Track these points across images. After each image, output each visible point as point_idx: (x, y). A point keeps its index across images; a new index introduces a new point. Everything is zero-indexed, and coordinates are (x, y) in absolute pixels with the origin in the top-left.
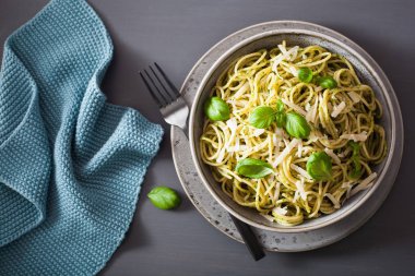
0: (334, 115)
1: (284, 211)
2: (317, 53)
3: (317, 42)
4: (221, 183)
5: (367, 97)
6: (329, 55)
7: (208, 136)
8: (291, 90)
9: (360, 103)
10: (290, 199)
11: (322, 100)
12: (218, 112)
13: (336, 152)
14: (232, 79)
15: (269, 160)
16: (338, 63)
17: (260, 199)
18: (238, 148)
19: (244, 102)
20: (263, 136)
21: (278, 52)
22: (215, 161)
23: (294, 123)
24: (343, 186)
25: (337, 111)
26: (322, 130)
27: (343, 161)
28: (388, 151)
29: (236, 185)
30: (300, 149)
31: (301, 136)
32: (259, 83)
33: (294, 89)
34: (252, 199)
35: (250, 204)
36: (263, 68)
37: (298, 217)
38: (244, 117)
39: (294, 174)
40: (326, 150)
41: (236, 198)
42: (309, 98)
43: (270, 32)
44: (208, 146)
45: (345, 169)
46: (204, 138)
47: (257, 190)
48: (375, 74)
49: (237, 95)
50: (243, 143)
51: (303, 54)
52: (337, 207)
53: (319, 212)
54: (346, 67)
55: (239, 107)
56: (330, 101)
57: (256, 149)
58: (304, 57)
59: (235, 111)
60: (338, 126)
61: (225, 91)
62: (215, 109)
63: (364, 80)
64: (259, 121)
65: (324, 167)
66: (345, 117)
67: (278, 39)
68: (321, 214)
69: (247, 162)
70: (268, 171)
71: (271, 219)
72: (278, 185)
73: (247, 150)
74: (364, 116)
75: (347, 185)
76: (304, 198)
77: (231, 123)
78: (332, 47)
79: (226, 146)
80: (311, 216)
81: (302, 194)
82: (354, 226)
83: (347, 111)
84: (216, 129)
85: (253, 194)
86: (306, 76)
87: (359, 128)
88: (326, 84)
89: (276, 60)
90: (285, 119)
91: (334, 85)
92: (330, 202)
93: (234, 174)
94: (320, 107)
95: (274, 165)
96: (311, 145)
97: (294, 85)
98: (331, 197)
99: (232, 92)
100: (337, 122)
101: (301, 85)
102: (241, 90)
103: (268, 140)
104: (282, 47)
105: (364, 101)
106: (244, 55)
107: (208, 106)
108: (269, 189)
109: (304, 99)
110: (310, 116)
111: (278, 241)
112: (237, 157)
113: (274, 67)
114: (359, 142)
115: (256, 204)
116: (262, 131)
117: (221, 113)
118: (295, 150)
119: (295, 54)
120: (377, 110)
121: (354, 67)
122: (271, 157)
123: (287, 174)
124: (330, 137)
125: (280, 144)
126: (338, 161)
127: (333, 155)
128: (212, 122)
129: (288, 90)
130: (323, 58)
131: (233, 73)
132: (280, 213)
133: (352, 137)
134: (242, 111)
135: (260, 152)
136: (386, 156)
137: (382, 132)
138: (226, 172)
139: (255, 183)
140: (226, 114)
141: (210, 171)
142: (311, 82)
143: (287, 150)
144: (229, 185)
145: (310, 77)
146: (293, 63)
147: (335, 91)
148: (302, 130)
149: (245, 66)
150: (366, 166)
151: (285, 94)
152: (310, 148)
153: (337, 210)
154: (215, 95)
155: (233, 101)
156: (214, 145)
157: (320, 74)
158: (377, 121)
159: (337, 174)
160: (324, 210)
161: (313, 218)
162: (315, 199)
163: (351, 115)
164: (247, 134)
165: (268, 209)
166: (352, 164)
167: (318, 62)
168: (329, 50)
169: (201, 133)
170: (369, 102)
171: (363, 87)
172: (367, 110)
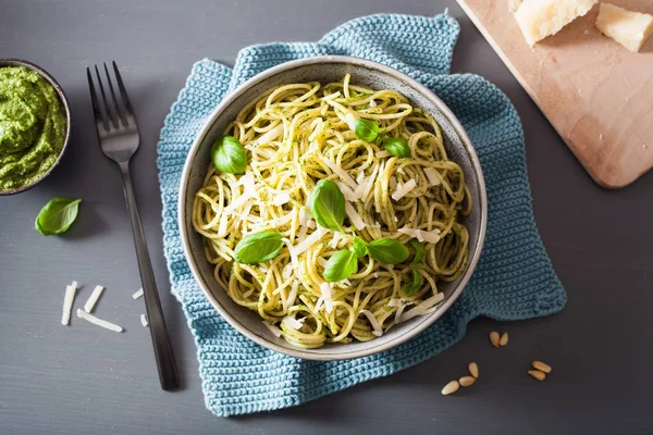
0: (396, 196)
1: (299, 324)
2: (393, 101)
3: (397, 86)
4: (215, 265)
5: (453, 180)
6: (409, 109)
7: (209, 193)
8: (340, 147)
9: (441, 187)
10: (310, 307)
11: (383, 174)
12: (229, 161)
14: (260, 115)
15: (290, 243)
16: (421, 123)
17: (266, 300)
18: (247, 216)
19: (269, 153)
21: (337, 89)
24: (392, 303)
25: (401, 191)
26: (375, 216)
27: (398, 267)
29: (236, 273)
30: (337, 236)
32: (297, 128)
33: (346, 147)
34: (254, 298)
35: (250, 305)
36: (309, 107)
37: (317, 337)
38: (265, 173)
39: (320, 272)
41: (232, 292)
42: (365, 165)
44: (205, 206)
45: (397, 280)
46: (201, 194)
47: (264, 286)
48: (471, 149)
49: (262, 141)
50: (256, 211)
51: (371, 100)
52: (378, 333)
53: (350, 335)
54: (433, 131)
55: (261, 158)
56: (395, 175)
57: (274, 224)
58: (372, 104)
59: (254, 163)
60: (399, 214)
61: (247, 130)
62: (225, 155)
63: (452, 154)
66: (412, 203)
67: (339, 70)
68: (352, 339)
71: (278, 333)
72: (296, 284)
73: (260, 224)
74: (442, 207)
75: (395, 304)
76: (329, 310)
77: (247, 180)
78: (417, 96)
80: (336, 339)
81: (326, 303)
83: (416, 194)
84: (220, 183)
85: (257, 291)
86: (367, 132)
87: (430, 222)
88: (393, 148)
89: (329, 98)
91: (407, 154)
92: (369, 324)
93: (234, 255)
94: (376, 182)
95: (295, 252)
96: (357, 233)
97: (348, 141)
98: (371, 316)
99: (257, 135)
100: (400, 209)
101: (357, 143)
102: (269, 134)
103: (293, 213)
105: (447, 186)
106: (285, 83)
107: (217, 148)
108: (282, 287)
109: (359, 165)
110: (362, 191)
112: (244, 231)
113: (323, 109)
114: (426, 243)
115: (260, 306)
116: (286, 199)
117: (235, 162)
118: (328, 236)
120: (464, 203)
121: (443, 134)
123: (311, 270)
124: (385, 227)
125: (309, 224)
128: (218, 173)
129: (337, 146)
130: (400, 111)
131: (263, 107)
132: (291, 325)
133: (418, 234)
134: (264, 165)
135: (280, 229)
136: (463, 273)
137: (465, 236)
138: (224, 251)
139: (264, 276)
140: (242, 164)
141: (201, 245)
142: (374, 142)
143: (318, 235)
144: (225, 271)
145: (373, 135)
146: (354, 108)
147: (406, 162)
149: (284, 101)
150: (432, 282)
151: (331, 152)
153: (376, 337)
154: (231, 133)
155: (254, 147)
156: (214, 207)
157: (390, 134)
158: (462, 218)
159: (385, 284)
160: (355, 333)
161: (339, 344)
162: (346, 315)
163: (423, 201)
164: (265, 198)
165: (276, 316)
166: (410, 275)
167: (391, 116)
168: (410, 101)
169: (199, 187)
170: (455, 189)
171: (449, 165)
172: (450, 199)
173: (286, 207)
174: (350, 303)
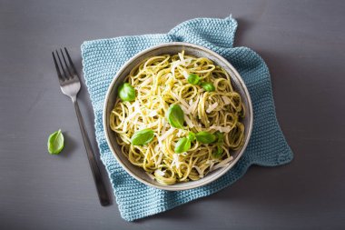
0: (208, 111)
1: (163, 173)
2: (206, 63)
3: (207, 55)
4: (121, 146)
5: (236, 101)
6: (214, 67)
7: (117, 111)
8: (181, 88)
9: (230, 105)
10: (168, 165)
11: (202, 100)
12: (127, 96)
14: (141, 72)
15: (157, 135)
16: (221, 74)
17: (147, 162)
18: (136, 122)
19: (146, 91)
21: (178, 58)
24: (208, 162)
25: (211, 108)
26: (198, 121)
27: (210, 145)
29: (132, 149)
30: (180, 131)
32: (160, 78)
33: (183, 87)
34: (141, 161)
35: (140, 165)
36: (167, 67)
37: (172, 179)
38: (145, 101)
41: (130, 158)
42: (193, 96)
44: (116, 117)
45: (210, 151)
46: (114, 112)
47: (146, 156)
48: (244, 85)
49: (142, 85)
51: (195, 63)
52: (201, 176)
53: (188, 178)
54: (225, 77)
55: (142, 93)
56: (207, 100)
57: (150, 126)
58: (196, 65)
59: (139, 96)
60: (210, 119)
61: (135, 80)
62: (125, 92)
63: (235, 88)
66: (216, 114)
67: (179, 49)
68: (189, 180)
71: (153, 178)
72: (161, 155)
73: (143, 126)
74: (231, 114)
75: (210, 162)
76: (178, 166)
77: (136, 104)
78: (217, 61)
80: (181, 180)
81: (176, 163)
83: (218, 109)
84: (122, 106)
85: (142, 157)
86: (193, 80)
87: (225, 122)
88: (206, 87)
89: (175, 64)
91: (213, 90)
92: (197, 172)
93: (131, 141)
94: (198, 104)
95: (160, 139)
97: (184, 84)
98: (198, 169)
99: (140, 82)
100: (211, 117)
101: (188, 85)
102: (146, 81)
103: (159, 120)
104: (181, 55)
105: (233, 104)
106: (153, 56)
107: (120, 89)
108: (154, 156)
109: (190, 96)
110: (192, 109)
112: (135, 130)
113: (172, 69)
114: (224, 133)
115: (144, 165)
116: (155, 114)
117: (129, 95)
118: (176, 132)
119: (189, 62)
120: (242, 111)
121: (231, 78)
122: (159, 133)
123: (168, 147)
124: (203, 126)
125: (167, 125)
128: (121, 101)
129: (179, 87)
130: (210, 68)
131: (142, 68)
132: (159, 174)
133: (219, 128)
134: (144, 97)
135: (153, 128)
136: (242, 146)
137: (242, 128)
138: (126, 139)
139: (145, 151)
140: (132, 98)
141: (115, 136)
142: (197, 84)
143: (171, 131)
144: (126, 149)
145: (197, 81)
146: (187, 68)
147: (213, 94)
149: (152, 65)
150: (227, 151)
151: (176, 90)
152: (188, 132)
153: (201, 178)
154: (127, 81)
155: (139, 88)
156: (120, 118)
157: (205, 80)
158: (240, 119)
159: (204, 153)
160: (190, 177)
161: (183, 182)
162: (186, 168)
163: (222, 112)
164: (145, 114)
165: (152, 170)
166: (216, 148)
167: (205, 71)
168: (215, 63)
169: (112, 108)
170: (237, 105)
171: (234, 94)
172: (235, 111)
173: (156, 118)
174: (187, 162)
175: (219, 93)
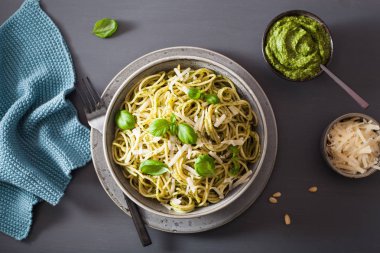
0: (216, 125)
1: (179, 201)
2: (205, 74)
3: (206, 65)
4: (129, 179)
5: (245, 109)
6: (214, 77)
7: (119, 142)
8: (182, 105)
9: (240, 115)
10: (182, 192)
11: (207, 114)
12: (125, 123)
13: (219, 154)
14: (137, 96)
15: (166, 161)
16: (223, 83)
17: (160, 192)
18: (141, 151)
19: (146, 114)
20: (161, 142)
21: (174, 74)
22: (123, 161)
23: (184, 132)
24: (225, 181)
25: (219, 122)
26: (208, 137)
27: (225, 161)
28: (261, 153)
29: (141, 181)
30: (190, 152)
31: (189, 142)
32: (158, 99)
33: (185, 104)
34: (153, 192)
35: (152, 196)
36: (164, 86)
37: (190, 206)
38: (146, 126)
39: (185, 172)
40: (211, 153)
41: (141, 191)
42: (197, 112)
43: (168, 58)
44: (118, 149)
45: (226, 168)
46: (114, 144)
47: (157, 185)
48: (251, 91)
49: (141, 109)
50: (145, 147)
51: (194, 76)
52: (221, 197)
53: (207, 201)
54: (229, 85)
55: (142, 118)
56: (214, 114)
57: (155, 152)
58: (195, 78)
59: (139, 122)
60: (220, 134)
61: (131, 105)
62: (123, 120)
63: (243, 96)
64: (156, 130)
65: (209, 167)
66: (226, 126)
67: (174, 64)
68: (209, 203)
69: (148, 163)
70: (165, 170)
71: (169, 208)
72: (173, 181)
73: (148, 153)
75: (228, 180)
76: (194, 191)
77: (136, 132)
78: (217, 70)
79: (132, 150)
80: (201, 205)
81: (192, 188)
82: (237, 212)
83: (227, 122)
84: (124, 136)
85: (154, 188)
86: (195, 94)
87: (237, 135)
88: (210, 100)
89: (173, 81)
90: (177, 129)
91: (218, 101)
92: (216, 193)
93: (138, 172)
94: (205, 120)
95: (170, 165)
96: (199, 149)
97: (185, 101)
98: (216, 189)
99: (138, 106)
100: (220, 131)
101: (190, 101)
102: (144, 104)
103: (164, 144)
104: (177, 70)
105: (242, 114)
106: (147, 76)
107: (118, 118)
108: (167, 184)
109: (194, 112)
110: (198, 126)
111: (176, 224)
112: (141, 159)
113: (170, 86)
114: (238, 146)
115: (157, 195)
116: (159, 138)
117: (128, 123)
118: (186, 153)
119: (187, 76)
120: (254, 119)
121: (235, 85)
122: (167, 158)
123: (180, 172)
124: (214, 142)
125: (174, 149)
126: (221, 162)
127: (217, 157)
128: (121, 130)
129: (180, 105)
130: (210, 78)
131: (138, 91)
132: (176, 202)
133: (232, 142)
134: (144, 122)
135: (159, 154)
136: (260, 157)
137: (257, 137)
138: (133, 171)
139: (156, 179)
140: (132, 124)
141: (120, 170)
142: (200, 98)
143: (180, 153)
144: (135, 181)
145: (198, 95)
146: (186, 83)
147: (218, 106)
148: (190, 138)
149: (148, 85)
150: (245, 166)
151: (178, 109)
152: (197, 152)
153: (221, 200)
154: (124, 108)
155: (138, 113)
156: (123, 149)
157: (207, 92)
158: (253, 128)
159: (220, 172)
160: (210, 200)
161: (203, 207)
162: (203, 191)
163: (231, 124)
164: (148, 140)
165: (167, 200)
166: (232, 164)
167: (206, 82)
168: (215, 73)
169: (113, 139)
170: (247, 114)
171: (242, 102)
172: (246, 120)
174: (204, 185)
175: (225, 104)
